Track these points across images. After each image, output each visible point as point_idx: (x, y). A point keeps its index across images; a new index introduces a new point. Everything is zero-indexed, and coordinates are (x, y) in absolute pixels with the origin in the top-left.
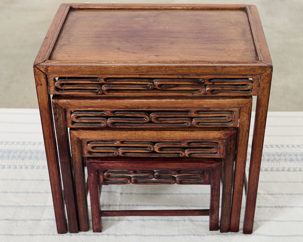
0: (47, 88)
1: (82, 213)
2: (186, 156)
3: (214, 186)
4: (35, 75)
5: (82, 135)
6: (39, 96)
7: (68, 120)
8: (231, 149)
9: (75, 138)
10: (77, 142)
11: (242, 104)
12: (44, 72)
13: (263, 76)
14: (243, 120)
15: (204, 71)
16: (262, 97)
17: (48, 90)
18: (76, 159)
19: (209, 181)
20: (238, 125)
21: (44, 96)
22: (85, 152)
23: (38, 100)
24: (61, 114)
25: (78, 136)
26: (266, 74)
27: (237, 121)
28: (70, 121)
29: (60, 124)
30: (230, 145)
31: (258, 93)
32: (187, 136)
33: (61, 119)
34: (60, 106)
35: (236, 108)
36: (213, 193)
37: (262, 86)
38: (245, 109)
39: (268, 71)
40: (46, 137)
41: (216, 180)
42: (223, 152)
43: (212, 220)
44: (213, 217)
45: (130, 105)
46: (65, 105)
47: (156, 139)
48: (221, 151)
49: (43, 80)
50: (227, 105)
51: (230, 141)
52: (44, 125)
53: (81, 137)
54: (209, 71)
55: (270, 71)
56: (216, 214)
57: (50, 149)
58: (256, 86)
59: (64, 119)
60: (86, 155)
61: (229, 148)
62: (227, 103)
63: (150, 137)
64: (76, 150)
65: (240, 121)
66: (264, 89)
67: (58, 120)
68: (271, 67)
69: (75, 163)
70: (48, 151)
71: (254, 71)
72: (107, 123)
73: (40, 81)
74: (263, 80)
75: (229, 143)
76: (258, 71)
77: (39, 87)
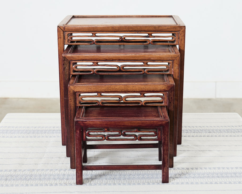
0: (64, 40)
1: (73, 153)
2: (143, 105)
3: (165, 141)
4: (58, 32)
5: (76, 88)
6: (59, 45)
7: (71, 69)
8: (171, 98)
9: (72, 91)
10: (73, 94)
11: (174, 58)
12: (63, 30)
13: (181, 32)
14: (175, 69)
15: (149, 29)
16: (181, 45)
17: (64, 41)
18: (71, 107)
19: (161, 137)
20: (172, 72)
21: (62, 45)
22: (78, 102)
23: (58, 48)
24: (67, 64)
25: (74, 90)
26: (182, 30)
27: (172, 69)
28: (72, 70)
29: (66, 72)
30: (171, 95)
31: (179, 43)
32: (143, 88)
33: (67, 68)
34: (67, 59)
35: (171, 61)
36: (164, 148)
37: (180, 38)
38: (176, 61)
39: (183, 29)
40: (60, 72)
41: (166, 136)
42: (167, 101)
43: (164, 173)
44: (165, 170)
45: (108, 58)
46: (70, 58)
47: (123, 91)
48: (165, 100)
49: (62, 35)
50: (165, 58)
51: (171, 92)
52: (60, 65)
53: (76, 90)
54: (151, 29)
55: (184, 29)
56: (166, 167)
57: (62, 81)
58: (177, 38)
59: (69, 68)
60: (78, 105)
61: (170, 97)
62: (165, 57)
63: (120, 89)
64: (72, 100)
65: (173, 70)
66: (181, 40)
67: (65, 69)
68: (185, 27)
69: (71, 111)
70: (61, 82)
71: (176, 29)
72: (94, 71)
73: (60, 36)
74: (181, 34)
75: (171, 94)
76: (178, 28)
77: (59, 40)
